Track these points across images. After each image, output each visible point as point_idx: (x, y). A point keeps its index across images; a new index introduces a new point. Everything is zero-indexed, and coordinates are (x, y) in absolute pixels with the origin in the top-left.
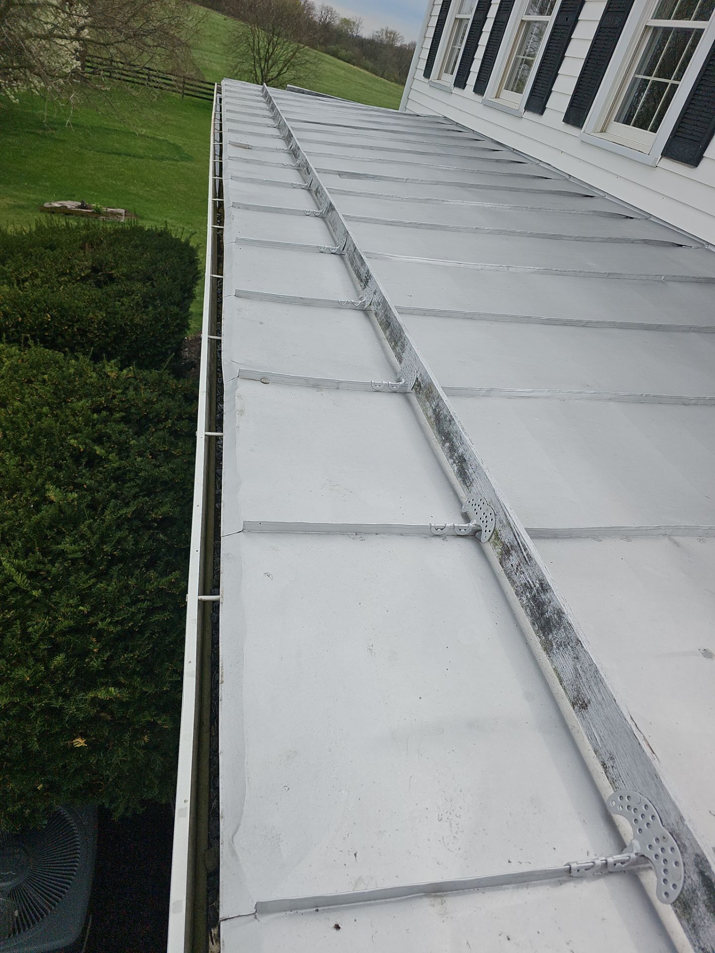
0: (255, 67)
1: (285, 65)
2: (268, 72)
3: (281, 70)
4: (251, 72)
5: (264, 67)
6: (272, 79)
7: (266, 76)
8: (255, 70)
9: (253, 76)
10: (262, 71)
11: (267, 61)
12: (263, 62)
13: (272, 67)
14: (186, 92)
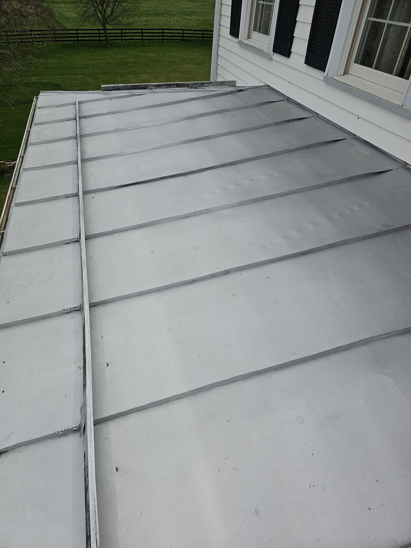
0: (96, 11)
1: (115, 5)
2: (105, 13)
3: (113, 8)
4: (94, 15)
5: (102, 10)
6: (109, 17)
7: (104, 16)
8: (97, 13)
9: (96, 17)
10: (101, 13)
11: (102, 6)
12: (100, 7)
13: (106, 8)
14: (57, 39)
